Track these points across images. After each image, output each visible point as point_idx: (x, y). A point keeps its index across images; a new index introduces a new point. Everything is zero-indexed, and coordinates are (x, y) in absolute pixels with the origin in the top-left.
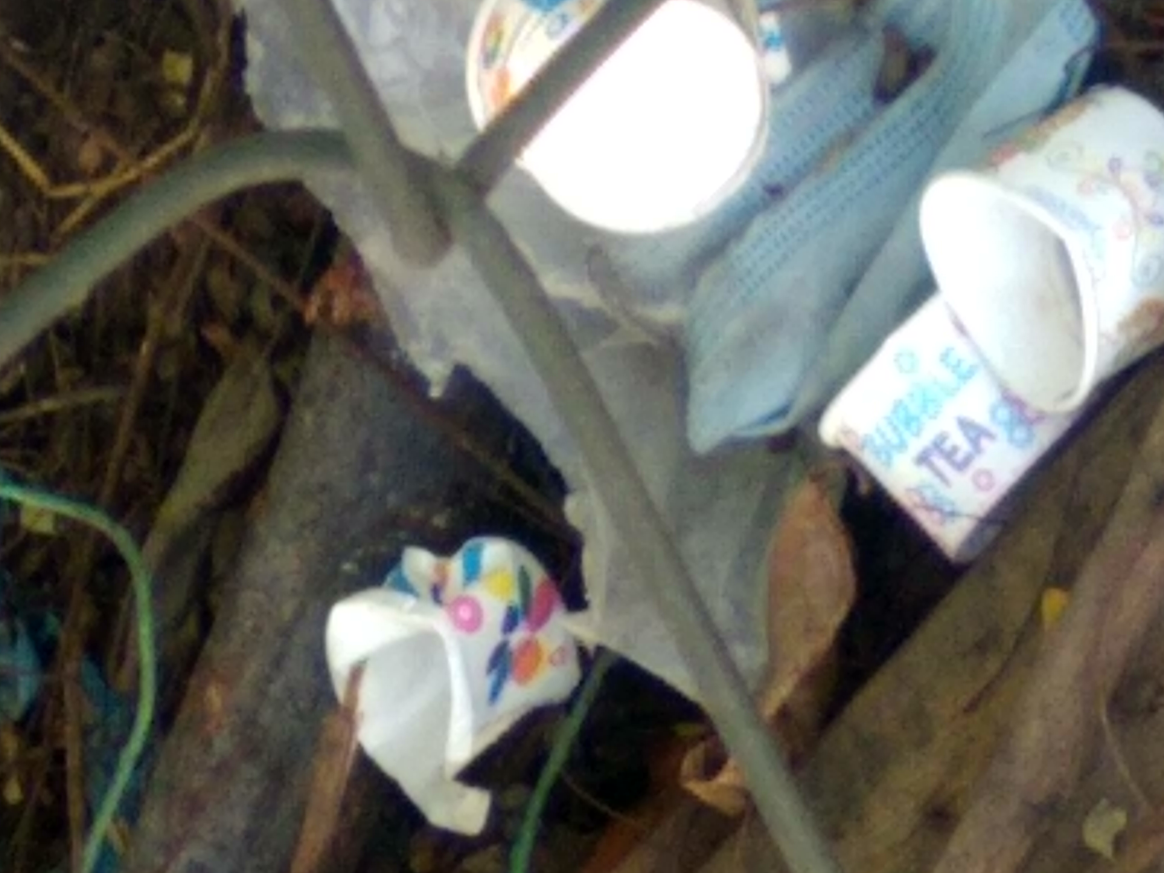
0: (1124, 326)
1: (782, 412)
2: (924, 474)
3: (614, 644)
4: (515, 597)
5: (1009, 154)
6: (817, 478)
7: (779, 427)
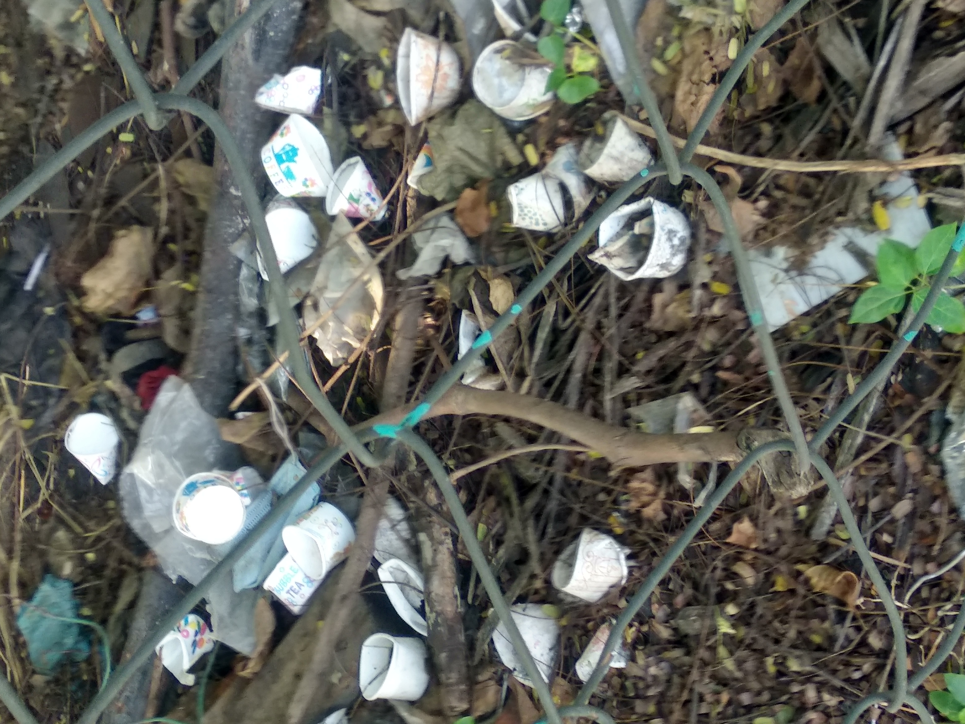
0: (332, 559)
1: (255, 582)
2: (289, 595)
3: (219, 640)
4: (197, 629)
5: (301, 521)
6: (264, 597)
7: (255, 585)
